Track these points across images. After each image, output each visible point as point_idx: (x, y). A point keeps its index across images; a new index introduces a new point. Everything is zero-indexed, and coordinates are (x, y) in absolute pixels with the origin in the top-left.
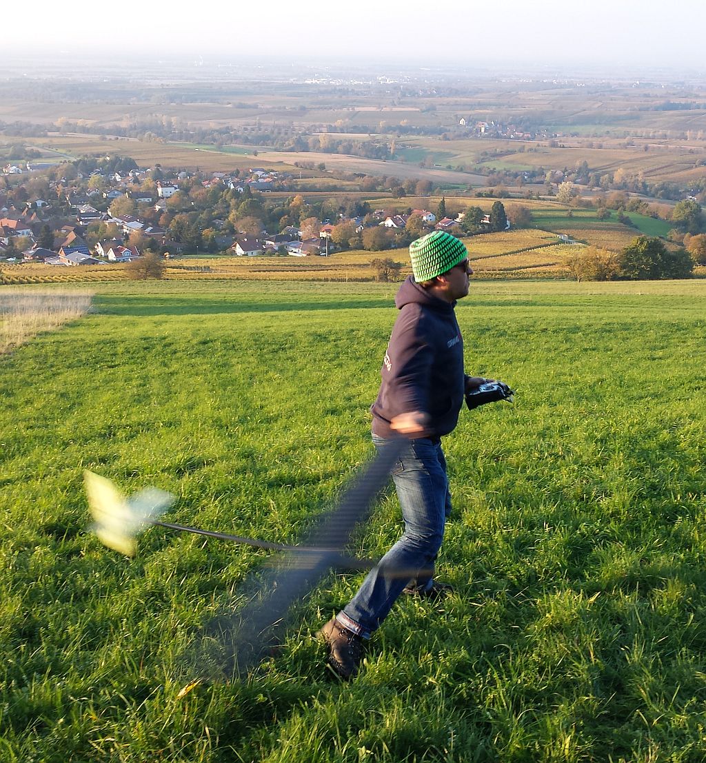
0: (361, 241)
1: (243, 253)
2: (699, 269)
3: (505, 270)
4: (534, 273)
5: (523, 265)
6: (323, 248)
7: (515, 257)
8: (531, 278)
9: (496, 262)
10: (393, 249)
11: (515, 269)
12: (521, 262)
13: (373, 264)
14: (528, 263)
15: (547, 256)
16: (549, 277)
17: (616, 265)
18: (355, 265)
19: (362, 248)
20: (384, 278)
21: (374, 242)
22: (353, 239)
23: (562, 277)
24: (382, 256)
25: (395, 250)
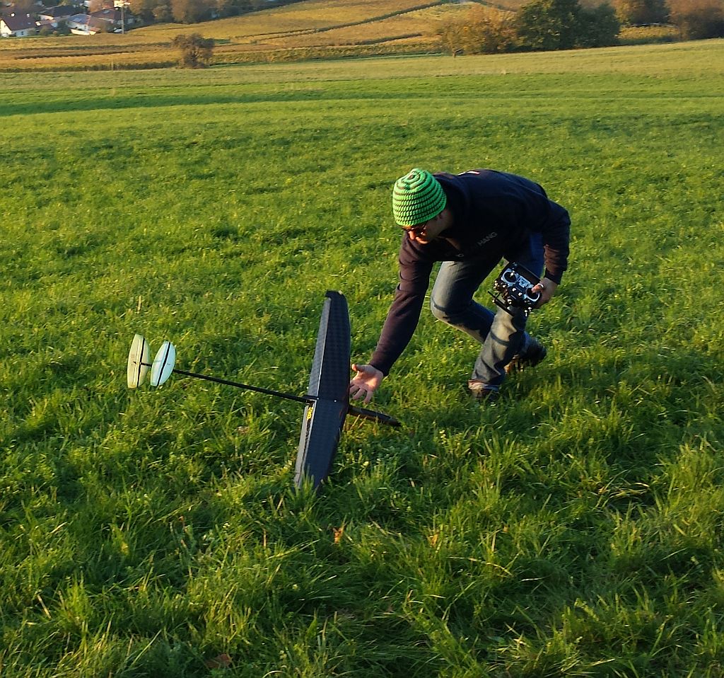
0: (169, 11)
1: (10, 32)
2: (628, 32)
3: (364, 43)
4: (399, 46)
5: (389, 35)
6: (119, 23)
7: (378, 26)
8: (395, 54)
9: (353, 33)
10: (214, 19)
11: (378, 41)
12: (388, 31)
13: (177, 41)
14: (397, 32)
15: (425, 22)
16: (420, 52)
17: (511, 31)
18: (160, 44)
19: (172, 20)
20: (192, 61)
21: (187, 12)
22: (158, 7)
23: (439, 50)
24: (189, 30)
25: (216, 22)
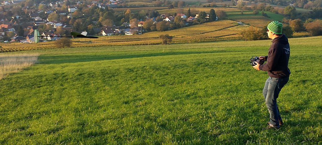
0: (155, 27)
1: (106, 34)
2: (295, 34)
3: (216, 37)
4: (228, 38)
5: (223, 35)
6: (140, 31)
7: (220, 32)
8: (227, 40)
9: (212, 34)
10: (169, 30)
11: (220, 37)
12: (223, 34)
13: (161, 37)
14: (225, 34)
15: (233, 31)
16: (234, 40)
17: (261, 33)
18: (153, 38)
19: (156, 30)
20: (165, 43)
21: (161, 28)
22: (152, 27)
23: (240, 39)
24: (164, 33)
25: (170, 31)
